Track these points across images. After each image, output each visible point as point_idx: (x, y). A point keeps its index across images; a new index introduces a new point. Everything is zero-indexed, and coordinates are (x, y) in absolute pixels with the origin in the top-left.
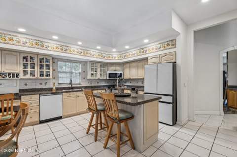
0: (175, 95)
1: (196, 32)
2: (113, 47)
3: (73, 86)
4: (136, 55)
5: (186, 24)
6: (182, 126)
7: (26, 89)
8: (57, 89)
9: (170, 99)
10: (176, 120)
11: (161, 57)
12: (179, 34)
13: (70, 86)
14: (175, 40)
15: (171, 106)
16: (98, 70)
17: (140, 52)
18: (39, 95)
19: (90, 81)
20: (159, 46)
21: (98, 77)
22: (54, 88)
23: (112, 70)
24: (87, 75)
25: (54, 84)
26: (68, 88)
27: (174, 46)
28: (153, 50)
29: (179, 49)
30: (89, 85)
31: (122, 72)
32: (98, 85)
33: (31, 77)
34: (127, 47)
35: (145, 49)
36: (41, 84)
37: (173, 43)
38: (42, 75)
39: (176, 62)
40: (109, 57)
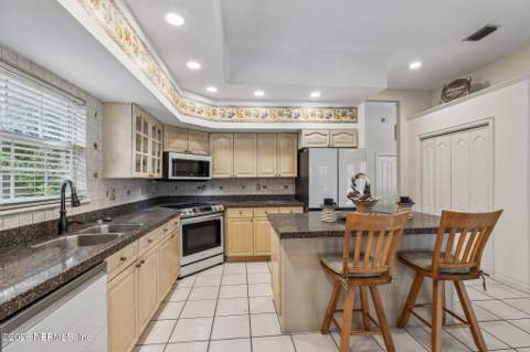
11: (331, 134)
14: (356, 109)
16: (150, 146)
17: (281, 115)
19: (113, 186)
20: (327, 111)
21: (150, 171)
24: (107, 163)
27: (354, 120)
28: (314, 118)
31: (209, 159)
35: (296, 111)
37: (352, 113)
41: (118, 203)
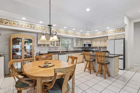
0: (124, 55)
1: (134, 23)
2: (88, 30)
3: (68, 50)
4: (101, 34)
5: (130, 20)
6: (128, 70)
7: (50, 52)
8: (62, 52)
9: (122, 57)
10: (125, 68)
11: (116, 36)
12: (127, 25)
13: (66, 50)
14: (124, 28)
15: (123, 60)
16: (79, 43)
17: (103, 33)
18: (58, 55)
19: (75, 48)
20: (115, 30)
21: (79, 46)
22: (61, 51)
23: (85, 42)
24: (73, 45)
25: (60, 50)
26: (66, 52)
27: (124, 31)
28: (111, 32)
29: (126, 32)
30: (74, 50)
31: (91, 43)
32: (78, 50)
33: (54, 46)
34: (96, 31)
35: (107, 32)
36: (55, 49)
37: (123, 29)
38: (57, 45)
39: (125, 39)
40: (85, 35)
41: (76, 50)
